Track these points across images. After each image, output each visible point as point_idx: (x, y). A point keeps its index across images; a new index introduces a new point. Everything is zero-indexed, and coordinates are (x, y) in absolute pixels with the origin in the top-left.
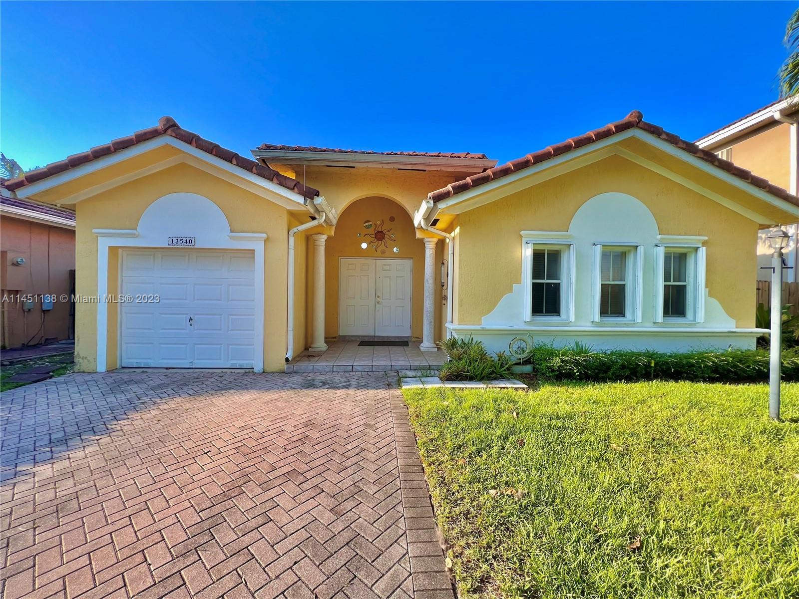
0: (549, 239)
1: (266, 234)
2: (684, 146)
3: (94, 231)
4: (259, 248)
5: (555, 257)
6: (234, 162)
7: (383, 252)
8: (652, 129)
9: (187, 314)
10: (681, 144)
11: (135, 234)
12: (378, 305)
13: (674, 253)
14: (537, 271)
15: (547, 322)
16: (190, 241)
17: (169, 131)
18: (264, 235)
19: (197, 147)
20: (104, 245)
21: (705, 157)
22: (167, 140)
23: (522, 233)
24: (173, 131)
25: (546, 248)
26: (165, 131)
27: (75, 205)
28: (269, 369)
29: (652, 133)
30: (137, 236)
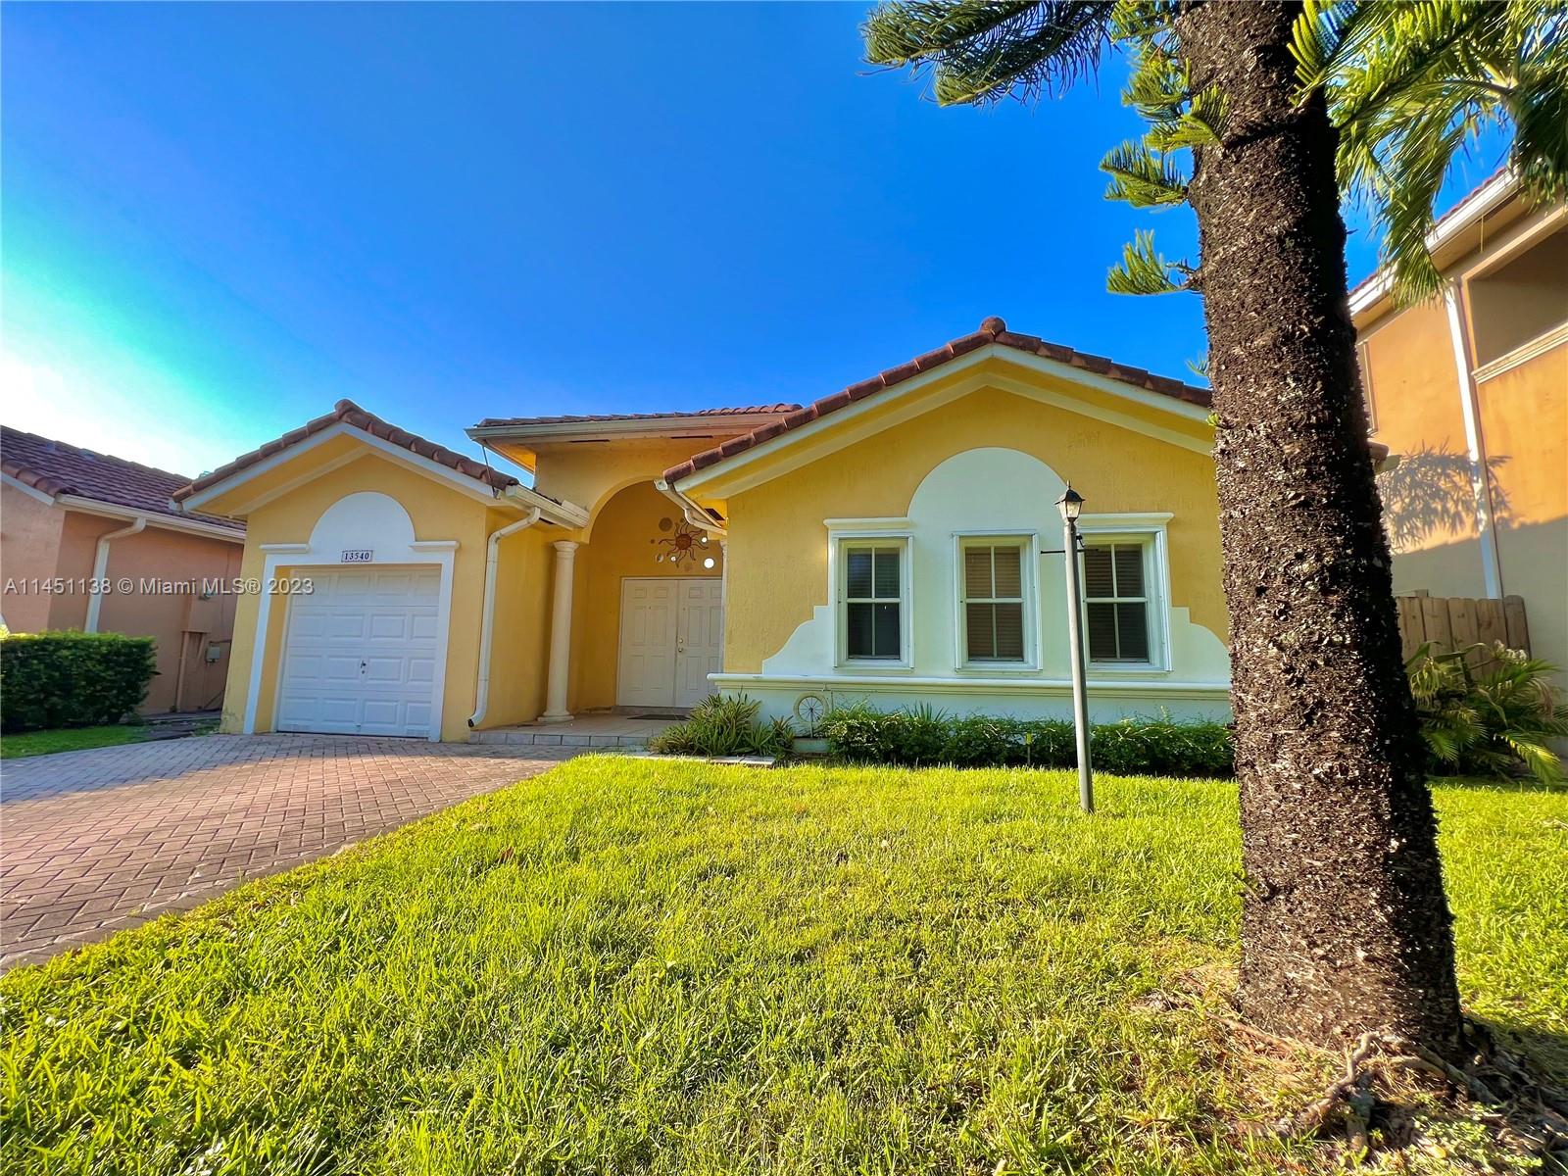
0: (873, 529)
1: (457, 541)
2: (1083, 363)
3: (262, 546)
4: (447, 561)
5: (889, 561)
6: (413, 448)
7: (688, 568)
8: (1021, 343)
9: (359, 657)
10: (1076, 361)
11: (304, 549)
12: (679, 656)
13: (1116, 546)
14: (857, 585)
15: (875, 671)
16: (365, 556)
17: (345, 418)
18: (454, 543)
19: (373, 433)
20: (272, 562)
21: (1125, 378)
22: (345, 428)
23: (826, 522)
24: (349, 416)
25: (874, 545)
26: (341, 417)
27: (246, 516)
28: (448, 738)
29: (1022, 348)
30: (307, 552)
